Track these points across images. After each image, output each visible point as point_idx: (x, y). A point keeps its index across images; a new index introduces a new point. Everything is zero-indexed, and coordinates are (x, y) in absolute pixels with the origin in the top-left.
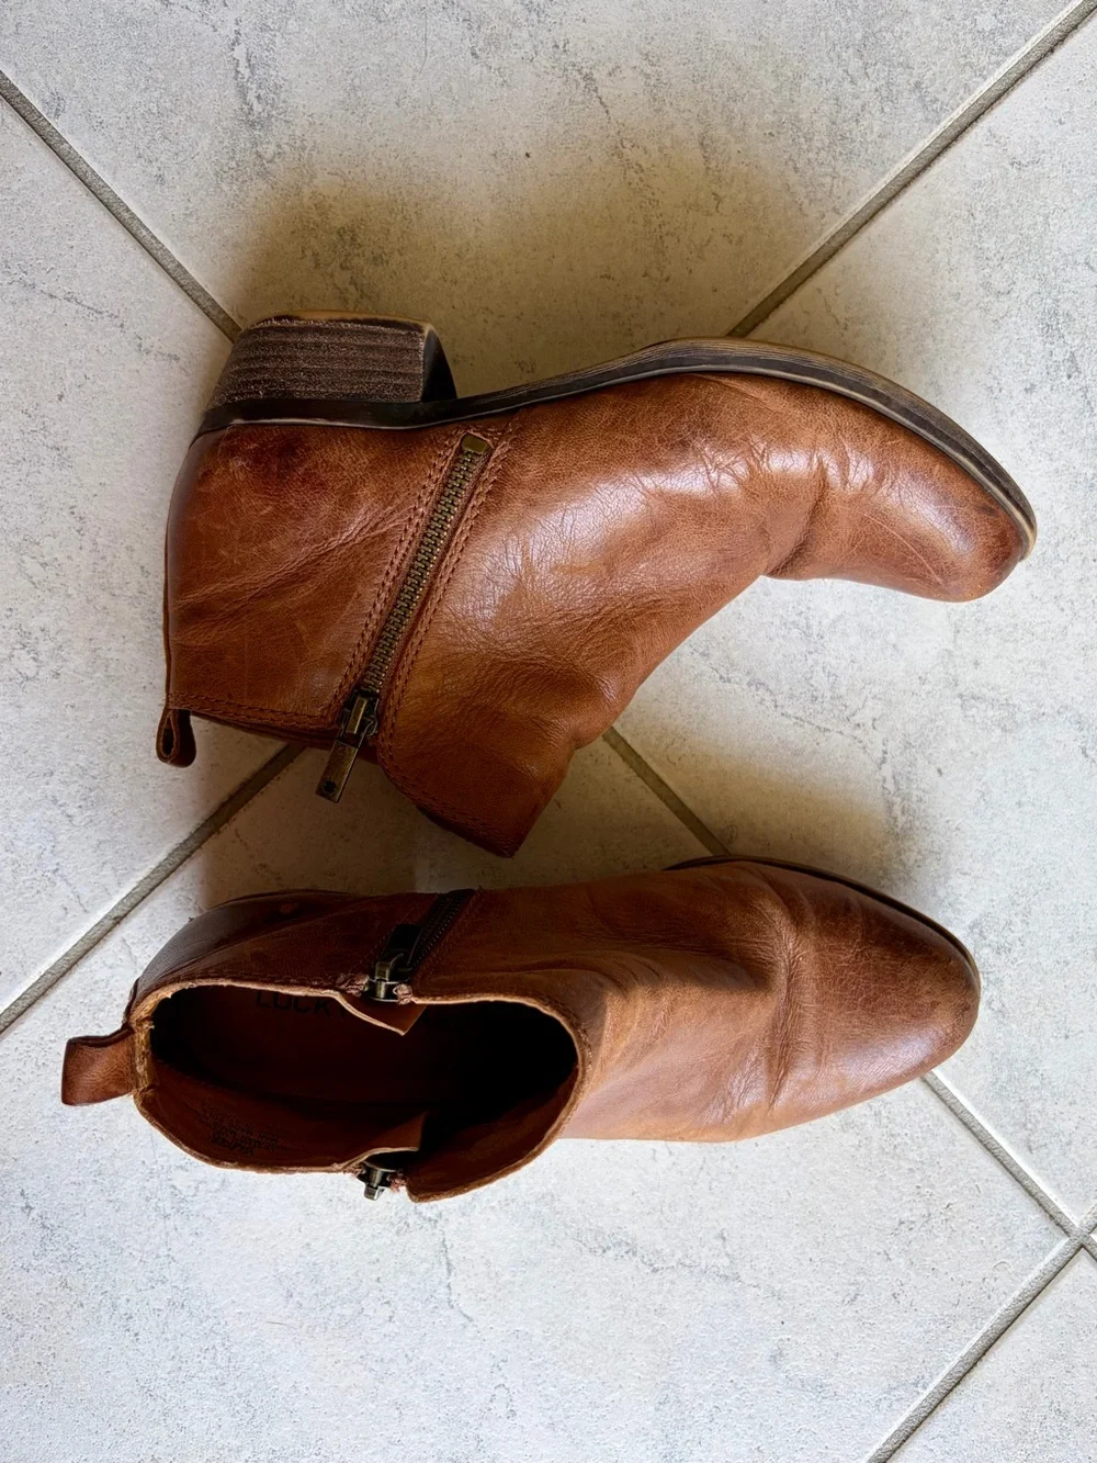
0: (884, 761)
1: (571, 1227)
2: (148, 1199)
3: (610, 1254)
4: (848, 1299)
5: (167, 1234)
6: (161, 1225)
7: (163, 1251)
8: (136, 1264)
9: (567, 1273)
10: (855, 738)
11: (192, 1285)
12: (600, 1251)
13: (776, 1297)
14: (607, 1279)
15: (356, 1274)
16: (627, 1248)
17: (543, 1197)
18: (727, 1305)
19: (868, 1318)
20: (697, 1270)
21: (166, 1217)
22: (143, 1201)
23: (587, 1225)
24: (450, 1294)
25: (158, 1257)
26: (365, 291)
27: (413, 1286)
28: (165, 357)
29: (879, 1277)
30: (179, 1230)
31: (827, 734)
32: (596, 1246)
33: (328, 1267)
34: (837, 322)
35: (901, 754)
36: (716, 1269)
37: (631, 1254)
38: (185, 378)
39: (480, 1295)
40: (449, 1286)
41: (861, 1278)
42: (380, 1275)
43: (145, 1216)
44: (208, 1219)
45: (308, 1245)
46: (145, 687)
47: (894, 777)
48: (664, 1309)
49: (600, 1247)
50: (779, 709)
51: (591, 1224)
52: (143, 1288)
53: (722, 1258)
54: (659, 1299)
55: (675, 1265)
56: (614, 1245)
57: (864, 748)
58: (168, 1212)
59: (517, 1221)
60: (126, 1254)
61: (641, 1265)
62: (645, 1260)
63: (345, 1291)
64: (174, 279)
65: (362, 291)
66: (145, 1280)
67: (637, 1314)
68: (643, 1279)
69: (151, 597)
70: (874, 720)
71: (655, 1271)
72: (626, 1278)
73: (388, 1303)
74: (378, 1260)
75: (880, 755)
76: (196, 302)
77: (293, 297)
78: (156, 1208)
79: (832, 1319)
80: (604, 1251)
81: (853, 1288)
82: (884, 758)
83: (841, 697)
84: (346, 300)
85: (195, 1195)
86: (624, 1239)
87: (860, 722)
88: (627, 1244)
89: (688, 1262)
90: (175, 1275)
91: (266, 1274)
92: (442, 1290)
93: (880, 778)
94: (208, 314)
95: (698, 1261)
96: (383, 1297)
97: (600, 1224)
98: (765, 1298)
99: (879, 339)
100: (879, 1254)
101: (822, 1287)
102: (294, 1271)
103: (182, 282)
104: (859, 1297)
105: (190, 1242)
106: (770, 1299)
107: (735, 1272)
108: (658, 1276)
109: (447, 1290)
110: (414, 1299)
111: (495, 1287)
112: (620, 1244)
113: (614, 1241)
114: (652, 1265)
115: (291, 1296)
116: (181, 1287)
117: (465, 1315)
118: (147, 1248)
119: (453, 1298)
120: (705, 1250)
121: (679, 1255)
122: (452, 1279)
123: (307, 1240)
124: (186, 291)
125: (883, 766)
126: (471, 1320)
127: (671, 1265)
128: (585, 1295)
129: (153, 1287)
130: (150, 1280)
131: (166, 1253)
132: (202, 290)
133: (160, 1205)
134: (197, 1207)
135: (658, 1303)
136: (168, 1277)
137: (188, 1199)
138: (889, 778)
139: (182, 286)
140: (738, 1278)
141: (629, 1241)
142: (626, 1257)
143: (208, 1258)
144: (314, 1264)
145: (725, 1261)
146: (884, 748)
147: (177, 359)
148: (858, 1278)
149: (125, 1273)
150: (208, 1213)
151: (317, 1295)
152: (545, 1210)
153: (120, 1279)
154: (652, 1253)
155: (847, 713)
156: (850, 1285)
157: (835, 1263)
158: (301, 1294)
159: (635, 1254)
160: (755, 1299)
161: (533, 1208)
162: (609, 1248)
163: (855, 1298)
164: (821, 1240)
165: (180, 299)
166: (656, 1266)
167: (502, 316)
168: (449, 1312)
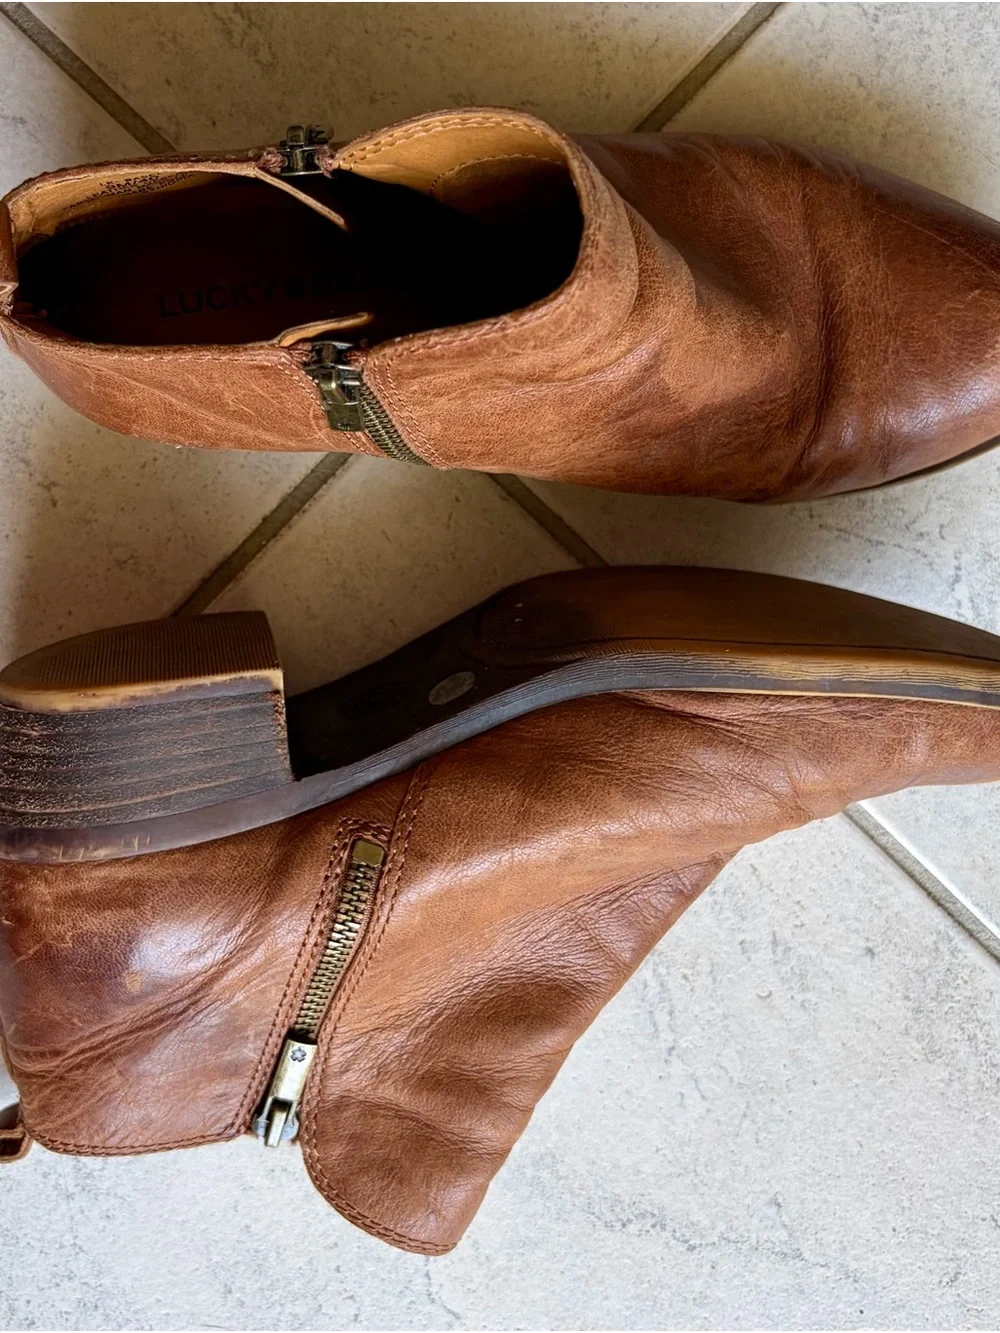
0: (957, 579)
1: (579, 1195)
2: (45, 1175)
3: (632, 1228)
4: (946, 1279)
5: (72, 1218)
6: (63, 1207)
7: (68, 1239)
8: (35, 1256)
9: (578, 1254)
10: (918, 552)
11: (107, 1281)
12: (618, 1225)
13: (851, 1279)
14: (629, 1261)
15: (310, 1262)
16: (653, 1221)
17: (542, 1158)
18: (787, 1290)
19: (975, 1303)
20: (745, 1247)
21: (69, 1197)
22: (40, 1178)
23: (600, 1193)
24: (430, 1284)
25: (62, 1246)
26: (254, 19)
27: (383, 1276)
28: (9, 121)
29: (986, 1250)
30: (86, 1213)
31: (880, 548)
32: (613, 1218)
33: (273, 1254)
34: (866, 14)
35: (980, 569)
36: (769, 1245)
37: (658, 1228)
38: (36, 146)
39: (469, 1286)
40: (427, 1275)
41: (962, 1252)
42: (340, 1263)
43: (44, 1197)
44: (121, 1197)
45: (247, 1227)
46: (7, 536)
47: (972, 601)
48: (706, 1297)
49: (618, 1220)
50: (815, 519)
51: (605, 1191)
52: (46, 1286)
53: (777, 1230)
54: (698, 1285)
55: (716, 1239)
56: (636, 1217)
57: (930, 564)
58: (71, 1190)
59: (509, 1190)
60: (23, 1244)
61: (673, 1242)
62: (678, 1235)
63: (297, 1285)
64: (15, 22)
65: (249, 19)
66: (48, 1277)
67: (671, 1306)
68: (675, 1258)
69: (8, 423)
70: (942, 526)
71: (692, 1248)
72: (654, 1259)
73: (351, 1297)
74: (336, 1244)
75: (952, 572)
76: (43, 48)
77: (164, 34)
78: (56, 1187)
79: (927, 1305)
80: (624, 1225)
81: (952, 1265)
82: (957, 576)
83: (896, 499)
84: (229, 33)
85: (104, 1168)
86: (649, 1209)
87: (924, 530)
88: (654, 1215)
89: (733, 1236)
90: (84, 1269)
91: (197, 1266)
92: (420, 1280)
93: (954, 603)
94: (59, 63)
95: (746, 1235)
96: (345, 1290)
97: (618, 1191)
98: (836, 1281)
99: (921, 30)
100: (984, 1220)
101: (912, 1265)
102: (232, 1262)
103: (25, 26)
104: (961, 1277)
105: (101, 1227)
106: (843, 1282)
107: (795, 1247)
108: (694, 1255)
109: (426, 1281)
110: (384, 1292)
111: (486, 1275)
112: (643, 1215)
113: (637, 1212)
114: (686, 1242)
115: (230, 1292)
116: (93, 1283)
117: (450, 1311)
118: (49, 1236)
119: (434, 1289)
120: (755, 1221)
121: (721, 1227)
122: (430, 1267)
123: (247, 1221)
124: (30, 37)
125: (957, 586)
126: (457, 1316)
127: (711, 1241)
128: (602, 1282)
129: (58, 1285)
130: (54, 1275)
131: (72, 1242)
132: (51, 34)
133: (61, 1182)
134: (107, 1184)
135: (697, 1290)
136: (76, 1271)
137: (95, 1173)
138: (966, 604)
139: (24, 31)
140: (799, 1256)
141: (656, 1212)
142: (652, 1231)
143: (124, 1246)
144: (257, 1251)
145: (783, 1235)
146: (956, 563)
147: (22, 121)
148: (958, 1252)
149: (22, 1268)
150: (120, 1191)
151: (261, 1289)
152: (545, 1175)
153: (17, 1276)
154: (686, 1226)
155: (905, 520)
156: (948, 1261)
157: (927, 1233)
158: (242, 1289)
159: (663, 1227)
160: (824, 1282)
161: (529, 1172)
162: (630, 1221)
163: (956, 1278)
164: (906, 1204)
165: (24, 48)
166: (692, 1242)
167: (430, 38)
168: (429, 1308)
